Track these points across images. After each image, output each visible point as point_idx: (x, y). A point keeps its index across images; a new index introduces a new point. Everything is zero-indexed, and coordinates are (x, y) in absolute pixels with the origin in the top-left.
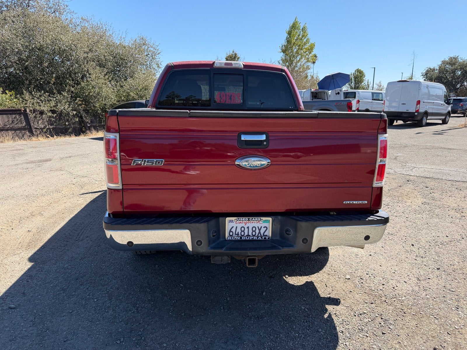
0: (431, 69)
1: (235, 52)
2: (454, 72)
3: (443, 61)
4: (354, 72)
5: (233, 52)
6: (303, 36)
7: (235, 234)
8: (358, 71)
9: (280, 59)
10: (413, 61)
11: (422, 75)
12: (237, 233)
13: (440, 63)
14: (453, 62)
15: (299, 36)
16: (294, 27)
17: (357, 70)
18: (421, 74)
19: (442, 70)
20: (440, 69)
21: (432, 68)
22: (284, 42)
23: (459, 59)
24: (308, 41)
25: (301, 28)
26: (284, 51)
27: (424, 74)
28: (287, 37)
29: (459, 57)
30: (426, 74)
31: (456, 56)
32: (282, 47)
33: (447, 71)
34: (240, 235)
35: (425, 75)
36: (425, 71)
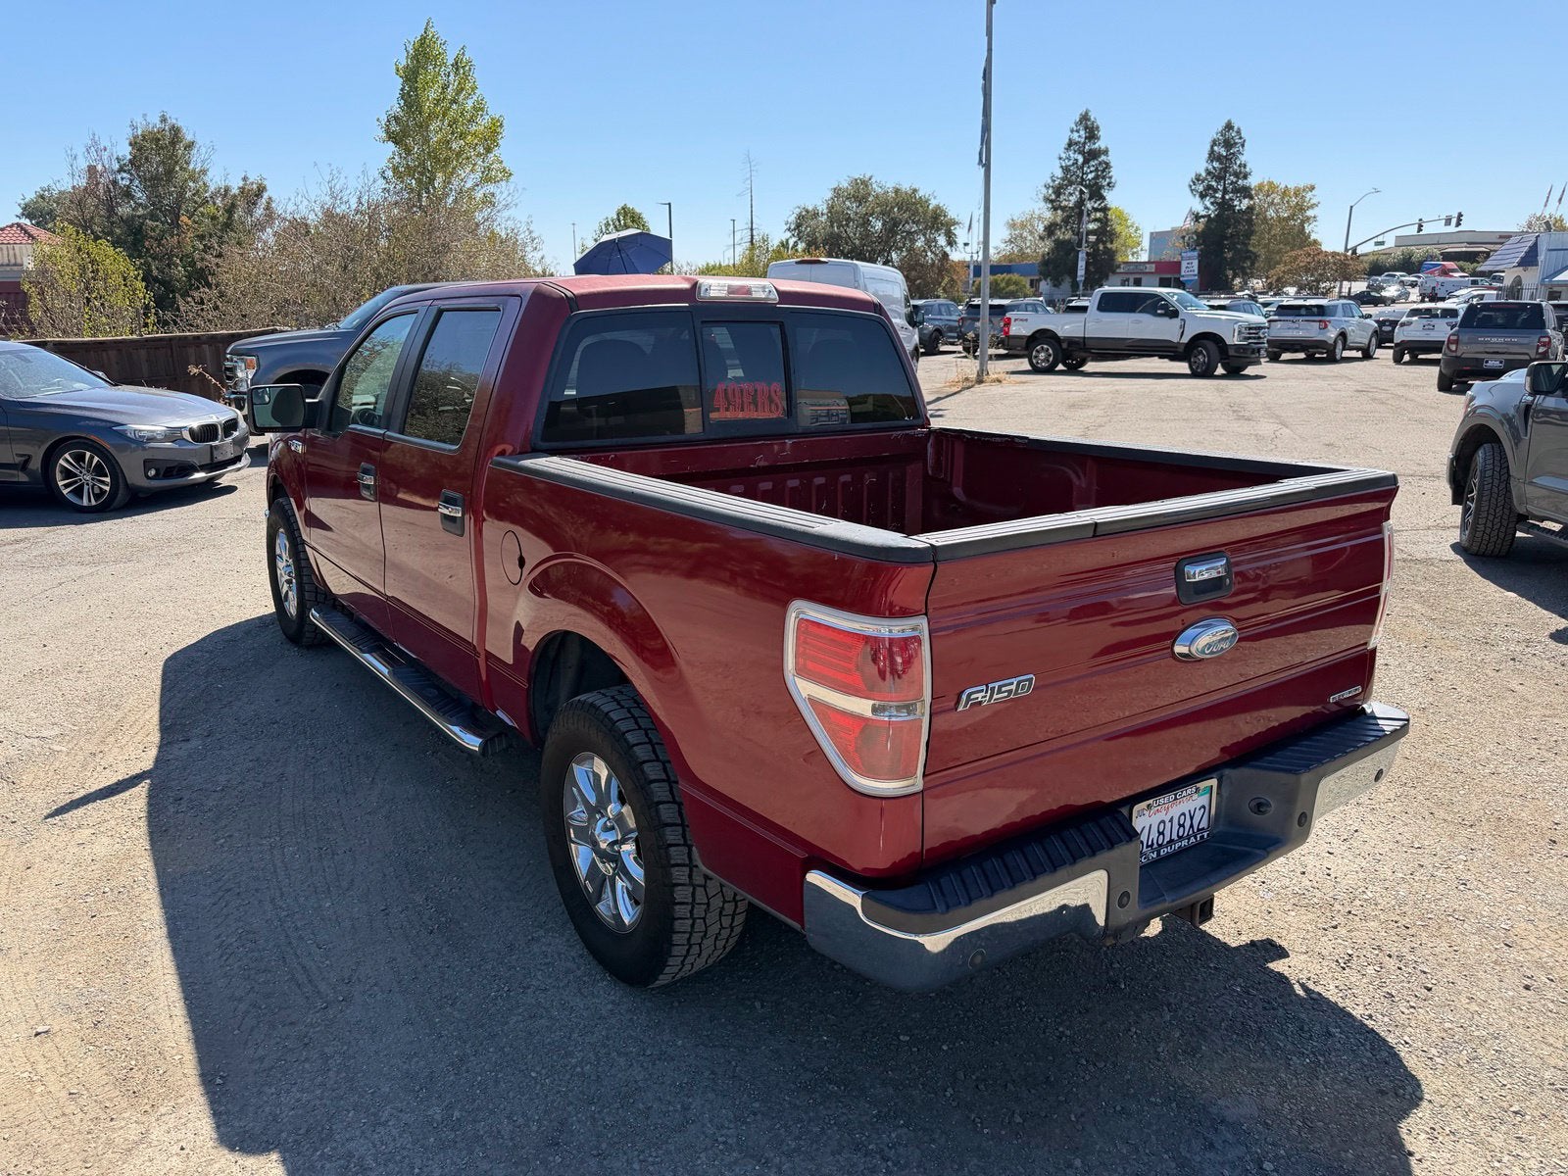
0: (807, 211)
1: (174, 121)
2: (865, 223)
3: (835, 189)
4: (615, 217)
5: (164, 120)
6: (459, 91)
7: (1148, 846)
8: (626, 214)
9: (384, 163)
10: (749, 182)
11: (789, 229)
12: (1150, 843)
13: (829, 195)
14: (860, 191)
15: (445, 87)
16: (423, 55)
17: (623, 209)
18: (786, 227)
19: (836, 215)
20: (830, 212)
21: (810, 208)
22: (393, 104)
23: (874, 186)
24: (479, 108)
25: (451, 61)
26: (394, 138)
27: (792, 227)
28: (402, 90)
29: (873, 180)
30: (798, 226)
31: (867, 177)
32: (388, 121)
33: (849, 219)
34: (1155, 846)
35: (795, 229)
36: (792, 218)
